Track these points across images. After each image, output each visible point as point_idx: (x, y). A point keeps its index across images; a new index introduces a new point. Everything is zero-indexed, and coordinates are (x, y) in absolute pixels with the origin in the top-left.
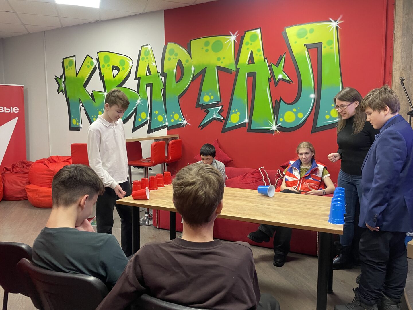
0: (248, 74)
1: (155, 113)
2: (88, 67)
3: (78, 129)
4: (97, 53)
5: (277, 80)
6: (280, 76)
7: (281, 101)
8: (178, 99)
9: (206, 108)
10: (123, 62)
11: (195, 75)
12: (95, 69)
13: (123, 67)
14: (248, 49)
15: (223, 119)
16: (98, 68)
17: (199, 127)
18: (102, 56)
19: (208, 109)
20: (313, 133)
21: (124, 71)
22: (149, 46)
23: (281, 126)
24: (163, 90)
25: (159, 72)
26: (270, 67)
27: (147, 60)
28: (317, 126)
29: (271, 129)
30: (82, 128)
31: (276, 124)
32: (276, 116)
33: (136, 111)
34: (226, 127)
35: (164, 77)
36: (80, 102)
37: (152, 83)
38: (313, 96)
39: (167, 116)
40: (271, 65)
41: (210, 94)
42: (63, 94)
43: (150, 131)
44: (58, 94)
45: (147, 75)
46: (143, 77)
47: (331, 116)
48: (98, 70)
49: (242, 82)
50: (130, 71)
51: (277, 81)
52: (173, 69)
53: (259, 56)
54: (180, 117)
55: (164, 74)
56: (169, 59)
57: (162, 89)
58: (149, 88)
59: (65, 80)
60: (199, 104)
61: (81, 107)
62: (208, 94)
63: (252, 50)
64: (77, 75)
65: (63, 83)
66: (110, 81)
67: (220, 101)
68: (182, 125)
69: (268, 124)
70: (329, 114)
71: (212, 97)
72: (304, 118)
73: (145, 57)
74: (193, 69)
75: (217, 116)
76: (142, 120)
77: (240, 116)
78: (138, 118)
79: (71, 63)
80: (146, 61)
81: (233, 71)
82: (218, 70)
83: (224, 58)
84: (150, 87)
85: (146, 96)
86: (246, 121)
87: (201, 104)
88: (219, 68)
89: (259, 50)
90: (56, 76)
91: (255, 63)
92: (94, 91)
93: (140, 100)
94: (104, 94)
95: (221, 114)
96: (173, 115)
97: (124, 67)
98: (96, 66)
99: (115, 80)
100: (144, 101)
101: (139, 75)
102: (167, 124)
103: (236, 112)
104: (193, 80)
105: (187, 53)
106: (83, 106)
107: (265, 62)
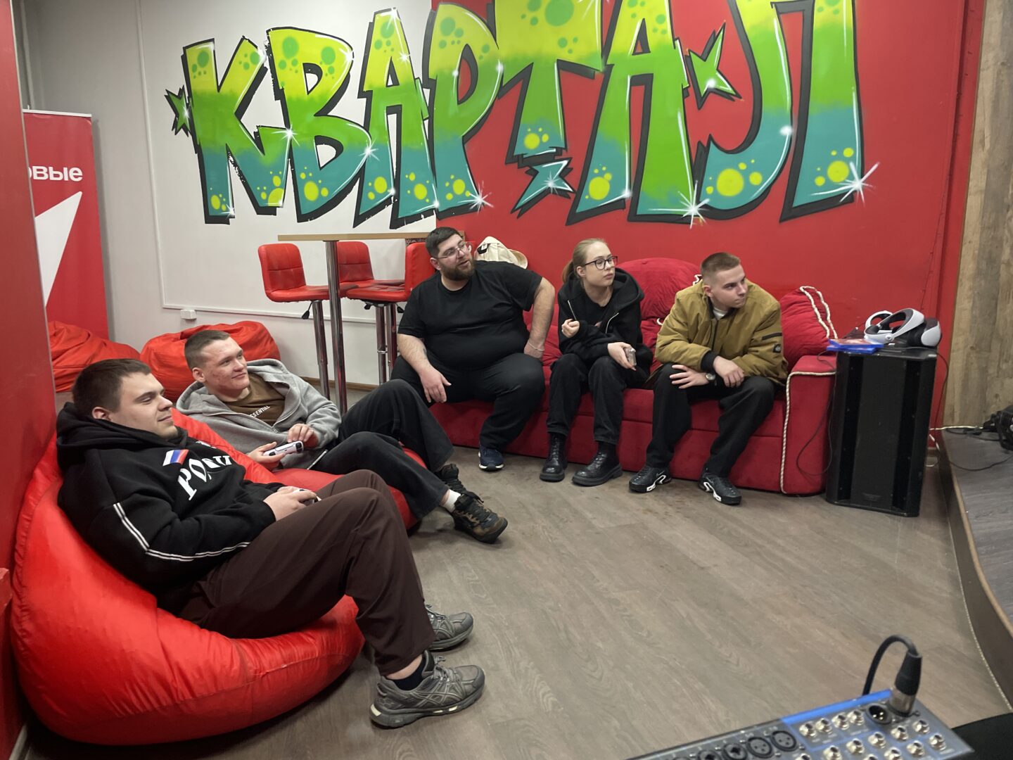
0: (633, 79)
1: (408, 178)
2: (246, 66)
3: (224, 220)
4: (268, 31)
5: (703, 91)
6: (711, 84)
7: (712, 145)
8: (463, 144)
9: (531, 165)
10: (329, 54)
11: (504, 83)
12: (262, 72)
13: (328, 66)
14: (634, 16)
15: (570, 190)
16: (269, 71)
17: (513, 211)
18: (278, 39)
19: (536, 168)
20: (785, 220)
21: (334, 75)
22: (393, 14)
23: (709, 204)
24: (426, 122)
25: (419, 78)
26: (688, 60)
27: (389, 48)
28: (795, 204)
29: (685, 212)
30: (234, 217)
31: (698, 202)
32: (697, 181)
33: (361, 174)
34: (579, 210)
35: (429, 90)
36: (228, 154)
37: (401, 106)
38: (787, 131)
39: (436, 186)
40: (690, 56)
41: (540, 130)
42: (188, 136)
43: (396, 222)
44: (176, 134)
45: (389, 84)
46: (380, 90)
47: (828, 181)
48: (269, 73)
49: (619, 98)
50: (348, 77)
51: (702, 94)
52: (452, 70)
53: (660, 34)
54: (468, 188)
55: (429, 83)
56: (443, 45)
57: (424, 120)
58: (393, 118)
59: (191, 101)
60: (515, 153)
61: (231, 165)
62: (535, 131)
63: (644, 20)
64: (219, 88)
65: (185, 108)
66: (299, 100)
67: (563, 146)
68: (472, 207)
69: (677, 202)
70: (824, 173)
71: (545, 138)
72: (765, 184)
73: (384, 41)
74: (500, 68)
75: (555, 183)
76: (378, 196)
77: (610, 182)
78: (367, 193)
79: (203, 57)
80: (385, 51)
81: (596, 72)
82: (561, 71)
83: (575, 40)
84: (395, 115)
85: (387, 137)
86: (627, 194)
87: (518, 156)
88: (563, 65)
89: (660, 19)
90: (168, 92)
91: (650, 52)
92: (262, 126)
93: (372, 148)
94: (284, 134)
95: (566, 178)
96: (452, 182)
97: (332, 65)
98: (265, 66)
99: (312, 100)
100: (382, 149)
101: (370, 86)
102: (436, 204)
103: (601, 174)
104: (499, 96)
105: (485, 30)
106: (235, 164)
107: (675, 48)
